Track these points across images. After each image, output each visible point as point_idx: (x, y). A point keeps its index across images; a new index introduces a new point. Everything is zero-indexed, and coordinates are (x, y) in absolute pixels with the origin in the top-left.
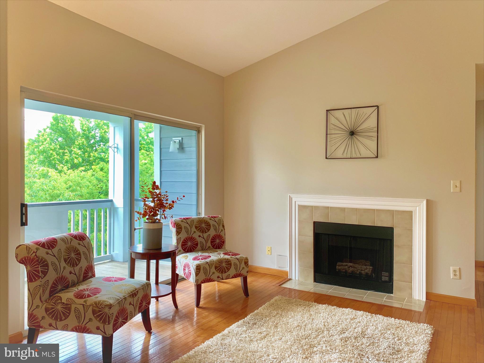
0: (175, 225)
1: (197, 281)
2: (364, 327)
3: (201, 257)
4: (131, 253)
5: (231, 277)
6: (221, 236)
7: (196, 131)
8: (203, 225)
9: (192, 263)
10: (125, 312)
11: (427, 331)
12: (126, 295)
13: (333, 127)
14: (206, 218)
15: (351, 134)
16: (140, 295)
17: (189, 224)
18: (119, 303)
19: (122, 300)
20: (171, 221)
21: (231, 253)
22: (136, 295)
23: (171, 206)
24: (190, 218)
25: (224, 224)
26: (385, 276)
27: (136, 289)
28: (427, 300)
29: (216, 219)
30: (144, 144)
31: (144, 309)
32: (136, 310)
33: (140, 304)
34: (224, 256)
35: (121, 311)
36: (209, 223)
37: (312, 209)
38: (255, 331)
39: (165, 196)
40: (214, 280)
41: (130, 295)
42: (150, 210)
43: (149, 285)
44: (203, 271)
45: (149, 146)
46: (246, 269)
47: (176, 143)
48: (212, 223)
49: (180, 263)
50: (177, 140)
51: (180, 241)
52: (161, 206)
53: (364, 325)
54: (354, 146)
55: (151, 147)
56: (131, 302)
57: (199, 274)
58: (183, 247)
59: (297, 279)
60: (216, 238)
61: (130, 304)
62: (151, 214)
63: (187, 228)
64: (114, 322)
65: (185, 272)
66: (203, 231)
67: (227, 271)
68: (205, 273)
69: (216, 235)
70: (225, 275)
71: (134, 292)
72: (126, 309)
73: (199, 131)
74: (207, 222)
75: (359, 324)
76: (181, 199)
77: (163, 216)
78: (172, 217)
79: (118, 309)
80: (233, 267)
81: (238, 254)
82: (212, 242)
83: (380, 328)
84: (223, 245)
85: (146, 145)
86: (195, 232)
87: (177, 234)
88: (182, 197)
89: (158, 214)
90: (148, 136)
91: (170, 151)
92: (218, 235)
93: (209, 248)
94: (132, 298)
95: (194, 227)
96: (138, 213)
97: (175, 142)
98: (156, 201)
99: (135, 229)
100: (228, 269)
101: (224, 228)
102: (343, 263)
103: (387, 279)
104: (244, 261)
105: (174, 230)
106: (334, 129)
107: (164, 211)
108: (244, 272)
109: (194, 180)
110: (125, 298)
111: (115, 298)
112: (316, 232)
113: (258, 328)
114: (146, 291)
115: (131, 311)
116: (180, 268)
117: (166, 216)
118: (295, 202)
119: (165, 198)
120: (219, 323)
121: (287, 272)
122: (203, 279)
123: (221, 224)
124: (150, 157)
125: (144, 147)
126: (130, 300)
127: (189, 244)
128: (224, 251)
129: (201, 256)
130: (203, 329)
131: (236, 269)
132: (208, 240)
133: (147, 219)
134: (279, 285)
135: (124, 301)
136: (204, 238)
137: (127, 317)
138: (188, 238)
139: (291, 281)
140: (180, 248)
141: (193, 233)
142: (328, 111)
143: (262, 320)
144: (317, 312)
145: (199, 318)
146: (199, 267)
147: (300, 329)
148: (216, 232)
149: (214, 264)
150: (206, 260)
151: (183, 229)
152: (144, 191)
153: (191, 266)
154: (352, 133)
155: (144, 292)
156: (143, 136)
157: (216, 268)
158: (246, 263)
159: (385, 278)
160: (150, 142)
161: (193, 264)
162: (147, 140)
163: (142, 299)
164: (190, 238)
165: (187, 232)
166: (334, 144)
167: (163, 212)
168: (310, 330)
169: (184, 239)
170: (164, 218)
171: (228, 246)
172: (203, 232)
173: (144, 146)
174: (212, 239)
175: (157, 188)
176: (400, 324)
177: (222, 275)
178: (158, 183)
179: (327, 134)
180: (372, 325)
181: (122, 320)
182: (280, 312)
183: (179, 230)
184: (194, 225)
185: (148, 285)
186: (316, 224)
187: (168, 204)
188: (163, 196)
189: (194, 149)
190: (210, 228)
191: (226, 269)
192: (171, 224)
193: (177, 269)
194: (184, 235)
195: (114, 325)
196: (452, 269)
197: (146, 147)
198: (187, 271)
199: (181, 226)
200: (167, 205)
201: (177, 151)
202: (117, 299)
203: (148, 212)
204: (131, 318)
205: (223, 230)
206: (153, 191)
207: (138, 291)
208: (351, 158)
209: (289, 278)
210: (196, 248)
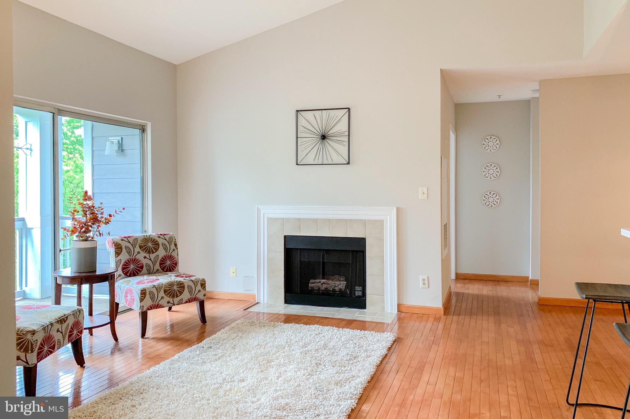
0: (113, 245)
1: (142, 307)
2: (328, 340)
3: (146, 281)
4: (56, 278)
5: (184, 301)
6: (173, 257)
7: (140, 130)
8: (150, 244)
9: (135, 287)
10: (52, 340)
11: (389, 338)
12: (52, 320)
13: (304, 129)
14: (154, 236)
15: (322, 138)
16: (71, 321)
17: (130, 243)
18: (44, 329)
19: (47, 326)
20: (108, 240)
21: (184, 275)
22: (65, 322)
23: (107, 221)
24: (132, 236)
25: (176, 242)
26: (358, 291)
27: (65, 315)
28: (399, 313)
29: (167, 237)
30: (67, 144)
31: (75, 338)
32: (65, 338)
33: (70, 332)
34: (176, 278)
35: (47, 338)
36: (157, 242)
37: (283, 221)
38: (209, 353)
39: (100, 209)
40: (163, 306)
41: (58, 321)
42: (81, 226)
43: (81, 311)
44: (150, 296)
45: (74, 146)
46: (203, 292)
47: (114, 144)
48: (160, 241)
49: (121, 289)
50: (116, 140)
51: (120, 264)
52: (94, 221)
53: (328, 338)
54: (326, 151)
55: (78, 148)
56: (58, 329)
57: (144, 299)
58: (124, 271)
59: (266, 302)
60: (166, 259)
61: (58, 331)
62: (82, 231)
63: (128, 248)
64: (39, 349)
65: (126, 299)
66: (149, 251)
67: (179, 294)
68: (152, 298)
69: (166, 256)
70: (176, 300)
71: (63, 318)
72: (53, 337)
73: (143, 130)
74: (154, 240)
75: (323, 338)
76: (120, 212)
77: (98, 233)
78: (109, 233)
79: (44, 336)
80: (186, 289)
81: (193, 276)
82: (161, 264)
83: (343, 340)
84: (175, 268)
85: (70, 145)
86: (139, 253)
87: (116, 255)
88: (121, 209)
89: (90, 231)
90: (73, 132)
91: (106, 154)
92: (168, 256)
93: (157, 271)
94: (60, 324)
95: (138, 246)
96: (65, 229)
97: (112, 143)
98: (88, 214)
99: (60, 250)
100: (181, 293)
101: (177, 247)
102: (316, 279)
103: (360, 294)
104: (201, 283)
105: (112, 251)
106: (305, 132)
107: (99, 226)
108: (200, 296)
109: (138, 190)
110: (52, 324)
111: (39, 324)
112: (286, 247)
113: (213, 351)
114: (77, 318)
115: (60, 340)
116: (121, 295)
117: (101, 233)
118: (264, 214)
119: (100, 211)
120: (169, 351)
121: (255, 295)
122: (149, 305)
123: (172, 242)
124: (75, 162)
125: (67, 148)
126: (57, 326)
127: (132, 266)
128: (176, 274)
129: (147, 279)
130: (149, 358)
131: (190, 292)
132: (156, 262)
133: (77, 236)
134: (244, 310)
135: (50, 327)
136: (151, 260)
137: (54, 345)
138: (130, 260)
139: (258, 305)
140: (120, 272)
141: (137, 253)
142: (298, 112)
143: (219, 343)
144: (281, 331)
145: (144, 348)
146: (144, 291)
147: (260, 347)
148: (166, 252)
149: (163, 288)
150: (153, 283)
151: (124, 250)
152: (72, 203)
153: (134, 291)
154: (324, 137)
155: (75, 318)
156: (65, 133)
157: (165, 291)
158: (203, 285)
159: (358, 293)
160: (75, 141)
161: (137, 288)
162: (72, 139)
163: (72, 326)
164: (132, 259)
165: (129, 252)
166: (305, 148)
167: (98, 228)
168: (271, 347)
169: (126, 261)
170: (99, 235)
171: (182, 268)
172: (149, 253)
173: (67, 146)
174: (161, 261)
175: (90, 198)
176: (364, 334)
177: (173, 299)
178: (90, 193)
179: (298, 137)
180: (337, 338)
181: (48, 349)
182: (240, 334)
183: (119, 251)
184: (138, 244)
185: (79, 311)
186: (287, 239)
187: (104, 218)
188: (96, 208)
189: (138, 152)
190: (159, 247)
191: (178, 292)
192: (108, 244)
193: (117, 297)
194: (124, 257)
195: (39, 354)
196: (421, 278)
197: (71, 149)
198: (129, 297)
199: (121, 246)
200: (102, 219)
201: (115, 154)
202: (42, 325)
203: (78, 227)
204: (58, 347)
205: (176, 249)
206: (85, 203)
207: (67, 316)
208: (322, 164)
209: (256, 301)
210: (140, 271)
